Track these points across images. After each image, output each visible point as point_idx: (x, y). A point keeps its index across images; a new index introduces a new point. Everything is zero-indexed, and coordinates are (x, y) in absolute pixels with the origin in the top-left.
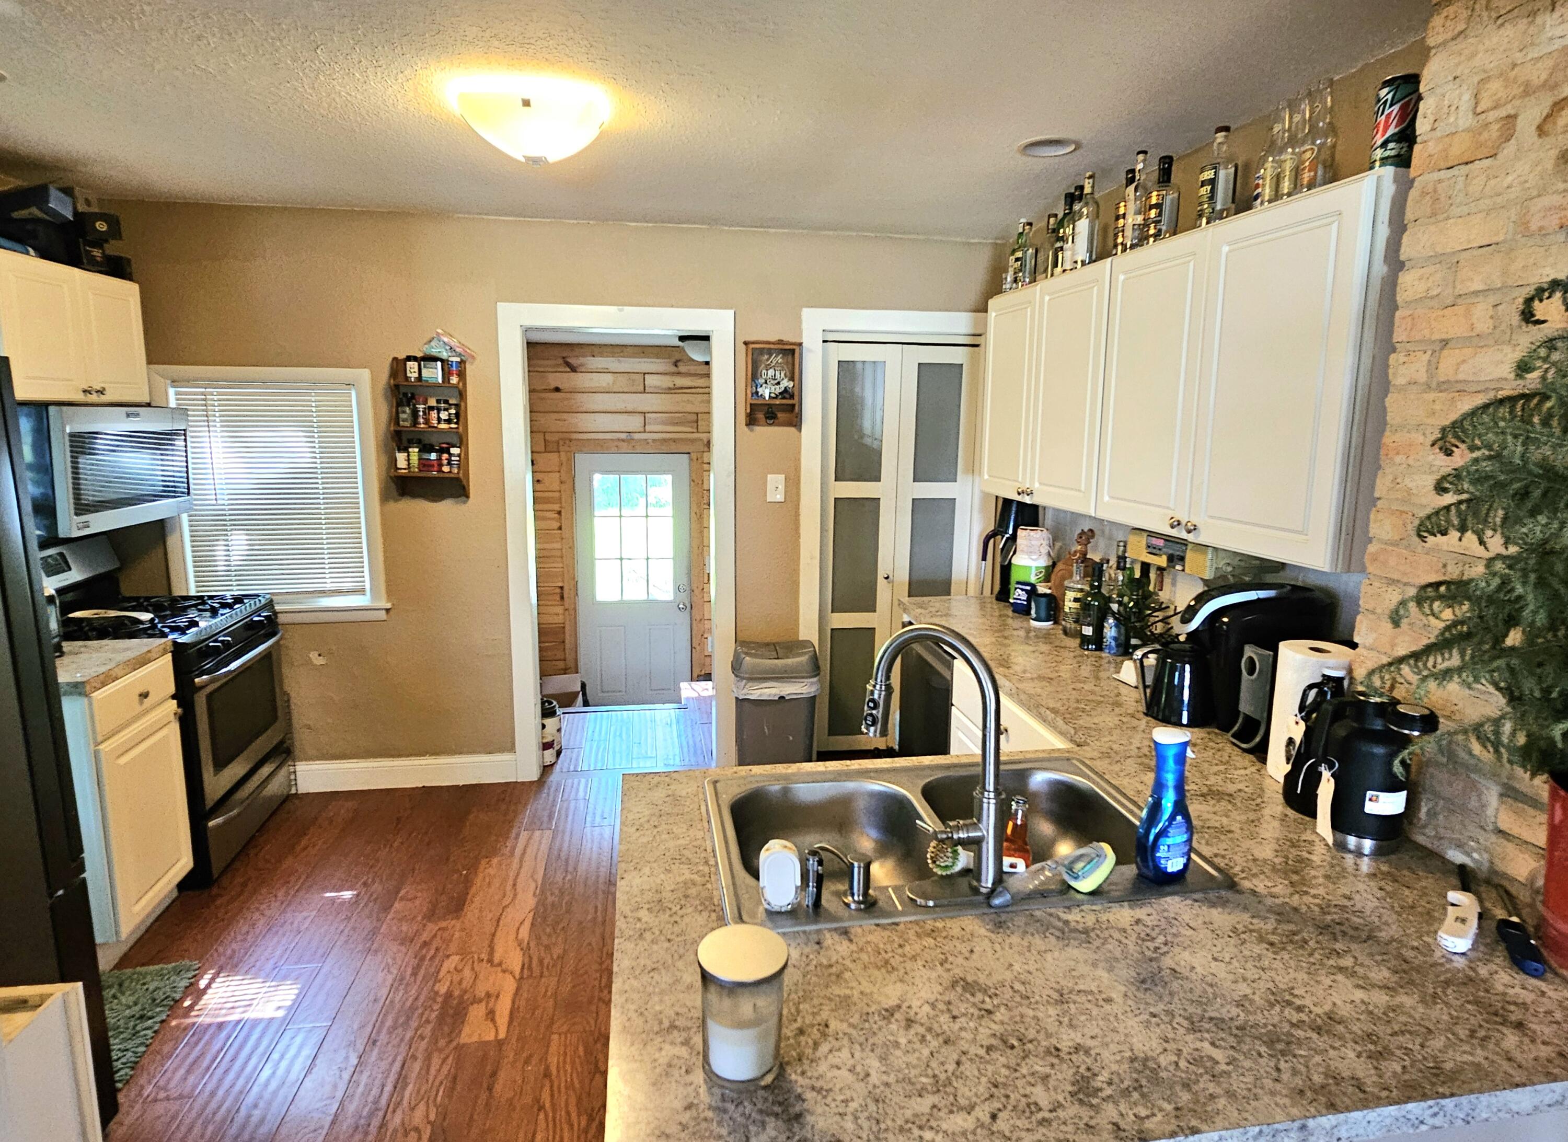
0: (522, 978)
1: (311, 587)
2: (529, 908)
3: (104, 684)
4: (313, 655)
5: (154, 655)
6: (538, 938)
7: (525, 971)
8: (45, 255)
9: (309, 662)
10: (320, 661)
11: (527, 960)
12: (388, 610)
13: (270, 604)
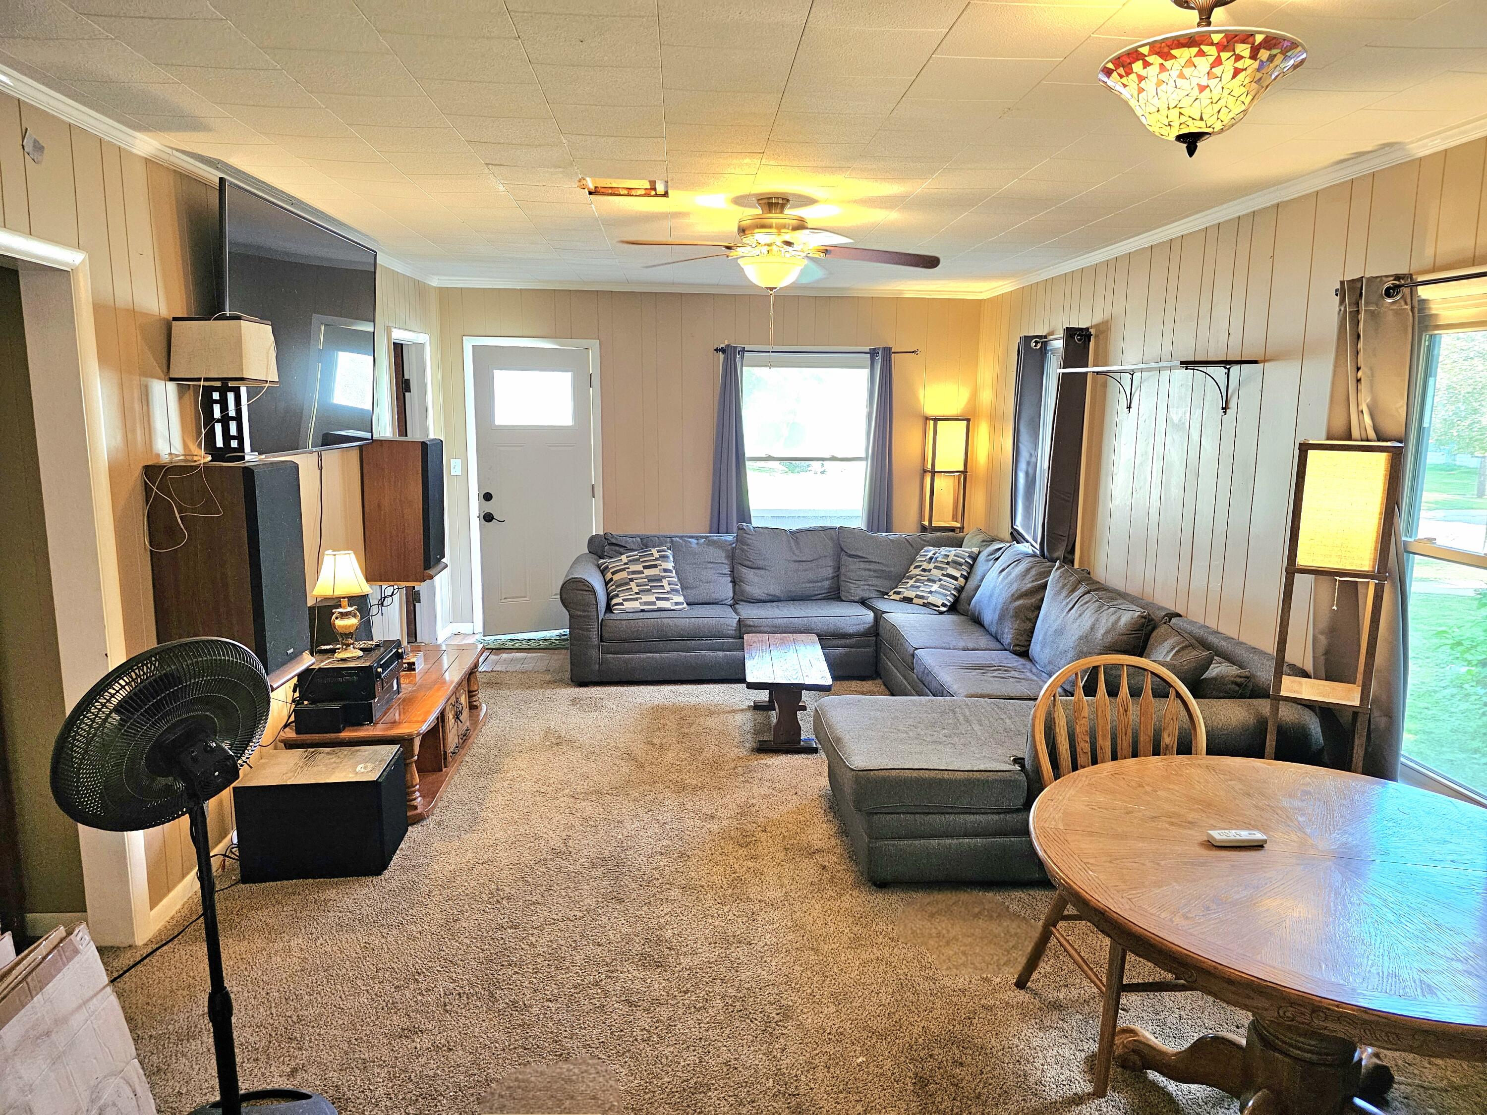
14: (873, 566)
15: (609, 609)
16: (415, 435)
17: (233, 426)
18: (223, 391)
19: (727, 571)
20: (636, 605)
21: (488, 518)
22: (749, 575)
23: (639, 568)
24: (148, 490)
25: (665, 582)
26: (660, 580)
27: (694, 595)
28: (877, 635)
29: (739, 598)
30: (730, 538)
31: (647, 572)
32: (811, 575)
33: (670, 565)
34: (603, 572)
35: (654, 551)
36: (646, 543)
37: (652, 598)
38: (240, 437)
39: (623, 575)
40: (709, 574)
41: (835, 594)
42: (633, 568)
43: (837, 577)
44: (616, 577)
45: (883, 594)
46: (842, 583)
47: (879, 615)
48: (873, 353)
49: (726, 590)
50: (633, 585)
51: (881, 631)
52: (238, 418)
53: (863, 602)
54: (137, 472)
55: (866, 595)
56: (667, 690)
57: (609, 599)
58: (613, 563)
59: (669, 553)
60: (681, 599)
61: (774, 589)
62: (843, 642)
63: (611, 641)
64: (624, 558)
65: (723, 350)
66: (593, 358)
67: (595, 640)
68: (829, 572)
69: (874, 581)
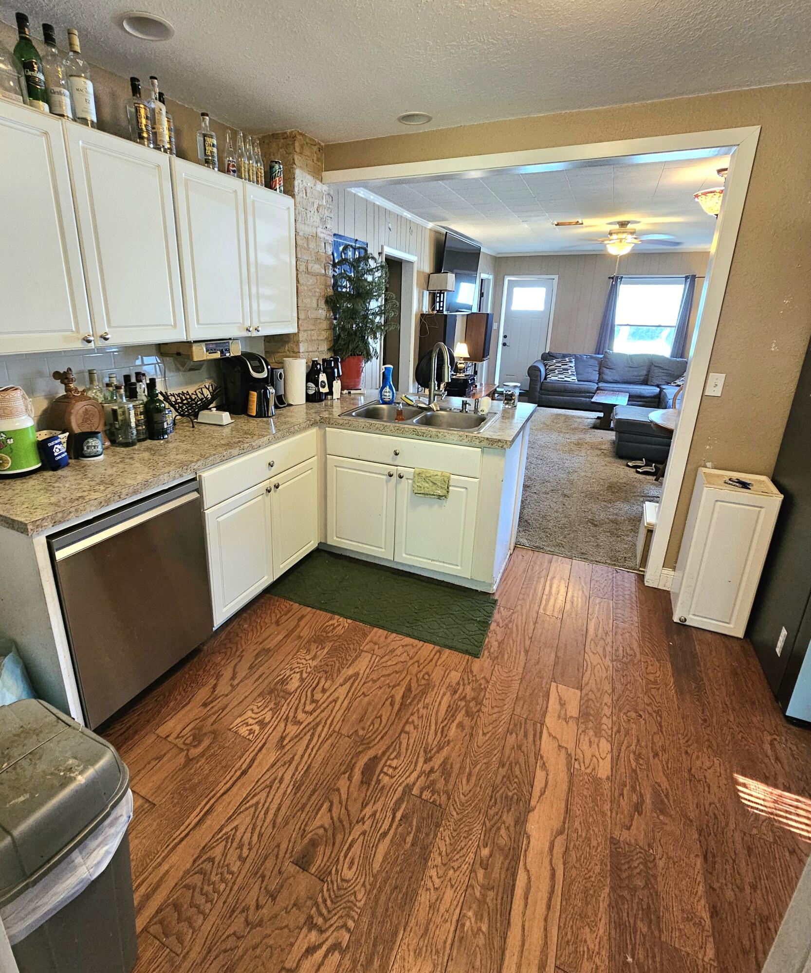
0: (542, 725)
2: (536, 812)
6: (527, 763)
7: (538, 729)
14: (665, 371)
15: (545, 379)
16: (483, 311)
17: (442, 303)
18: (440, 294)
19: (597, 369)
20: (556, 378)
21: (504, 344)
22: (606, 371)
23: (560, 365)
24: (421, 320)
25: (569, 371)
26: (567, 370)
27: (581, 377)
28: (659, 398)
29: (600, 380)
30: (601, 356)
31: (563, 367)
32: (635, 373)
33: (573, 365)
34: (545, 366)
35: (567, 359)
36: (564, 356)
37: (563, 376)
38: (443, 307)
39: (553, 367)
40: (590, 370)
41: (645, 382)
42: (557, 365)
43: (647, 375)
44: (550, 368)
45: (668, 383)
46: (650, 378)
47: (661, 390)
48: (687, 278)
49: (596, 377)
50: (556, 371)
51: (662, 396)
52: (443, 301)
53: (658, 386)
54: (419, 315)
55: (660, 383)
56: (563, 410)
57: (546, 375)
58: (549, 363)
59: (573, 360)
60: (575, 378)
61: (617, 378)
62: (643, 400)
63: (545, 390)
64: (554, 361)
65: (612, 278)
66: (555, 282)
67: (538, 389)
68: (645, 373)
69: (664, 378)
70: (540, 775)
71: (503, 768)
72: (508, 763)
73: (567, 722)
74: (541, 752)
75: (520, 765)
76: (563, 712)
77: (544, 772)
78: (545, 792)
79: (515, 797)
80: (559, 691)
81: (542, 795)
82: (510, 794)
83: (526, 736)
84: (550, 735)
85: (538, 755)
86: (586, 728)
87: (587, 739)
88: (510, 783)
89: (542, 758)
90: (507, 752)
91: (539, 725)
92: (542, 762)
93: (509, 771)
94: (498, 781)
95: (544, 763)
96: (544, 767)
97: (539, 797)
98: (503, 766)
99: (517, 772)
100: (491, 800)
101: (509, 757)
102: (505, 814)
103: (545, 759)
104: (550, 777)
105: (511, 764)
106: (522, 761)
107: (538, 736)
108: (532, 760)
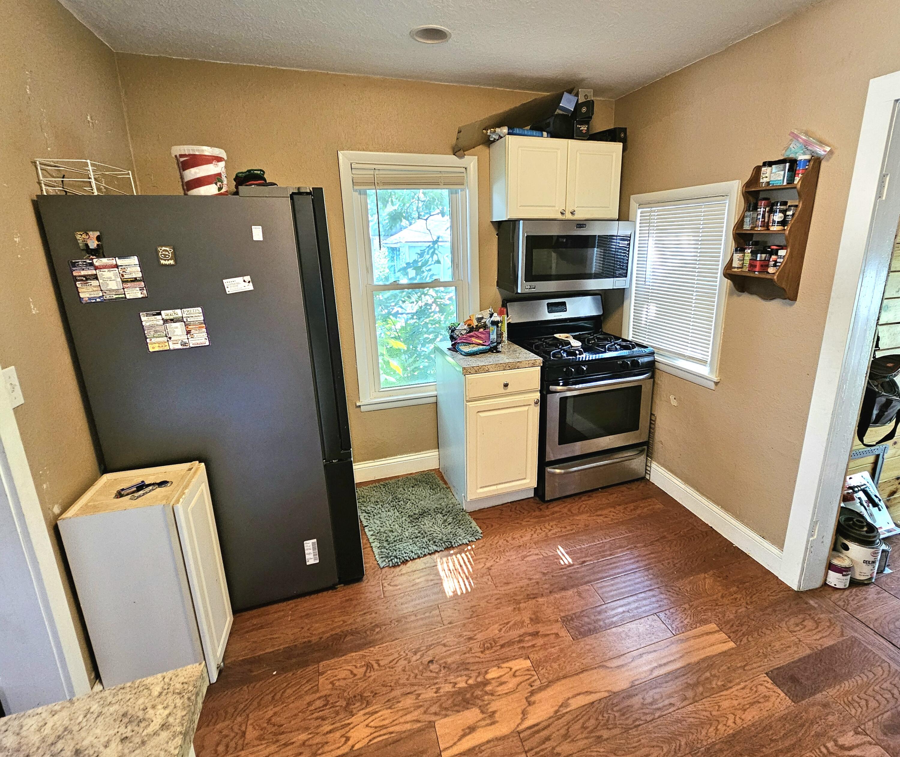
0: (519, 733)
1: (675, 349)
2: (609, 688)
3: (476, 372)
4: (672, 397)
5: (522, 365)
6: (575, 720)
7: (529, 732)
8: (553, 135)
9: (669, 401)
10: (674, 403)
11: (545, 724)
12: (716, 383)
13: (652, 354)
70: (576, 703)
71: (601, 736)
72: (593, 735)
73: (494, 712)
74: (552, 714)
75: (584, 724)
76: (483, 723)
77: (570, 701)
78: (587, 692)
79: (615, 709)
80: (451, 743)
81: (591, 693)
82: (617, 714)
83: (548, 739)
84: (523, 720)
85: (557, 716)
86: (486, 693)
87: (499, 689)
88: (608, 721)
89: (556, 712)
90: (581, 744)
91: (522, 735)
92: (561, 709)
93: (599, 728)
94: (616, 731)
95: (561, 706)
96: (564, 704)
97: (596, 692)
98: (599, 737)
99: (592, 722)
100: (639, 725)
101: (586, 738)
102: (636, 707)
103: (557, 708)
104: (570, 695)
105: (592, 732)
106: (578, 726)
107: (535, 729)
108: (568, 717)
